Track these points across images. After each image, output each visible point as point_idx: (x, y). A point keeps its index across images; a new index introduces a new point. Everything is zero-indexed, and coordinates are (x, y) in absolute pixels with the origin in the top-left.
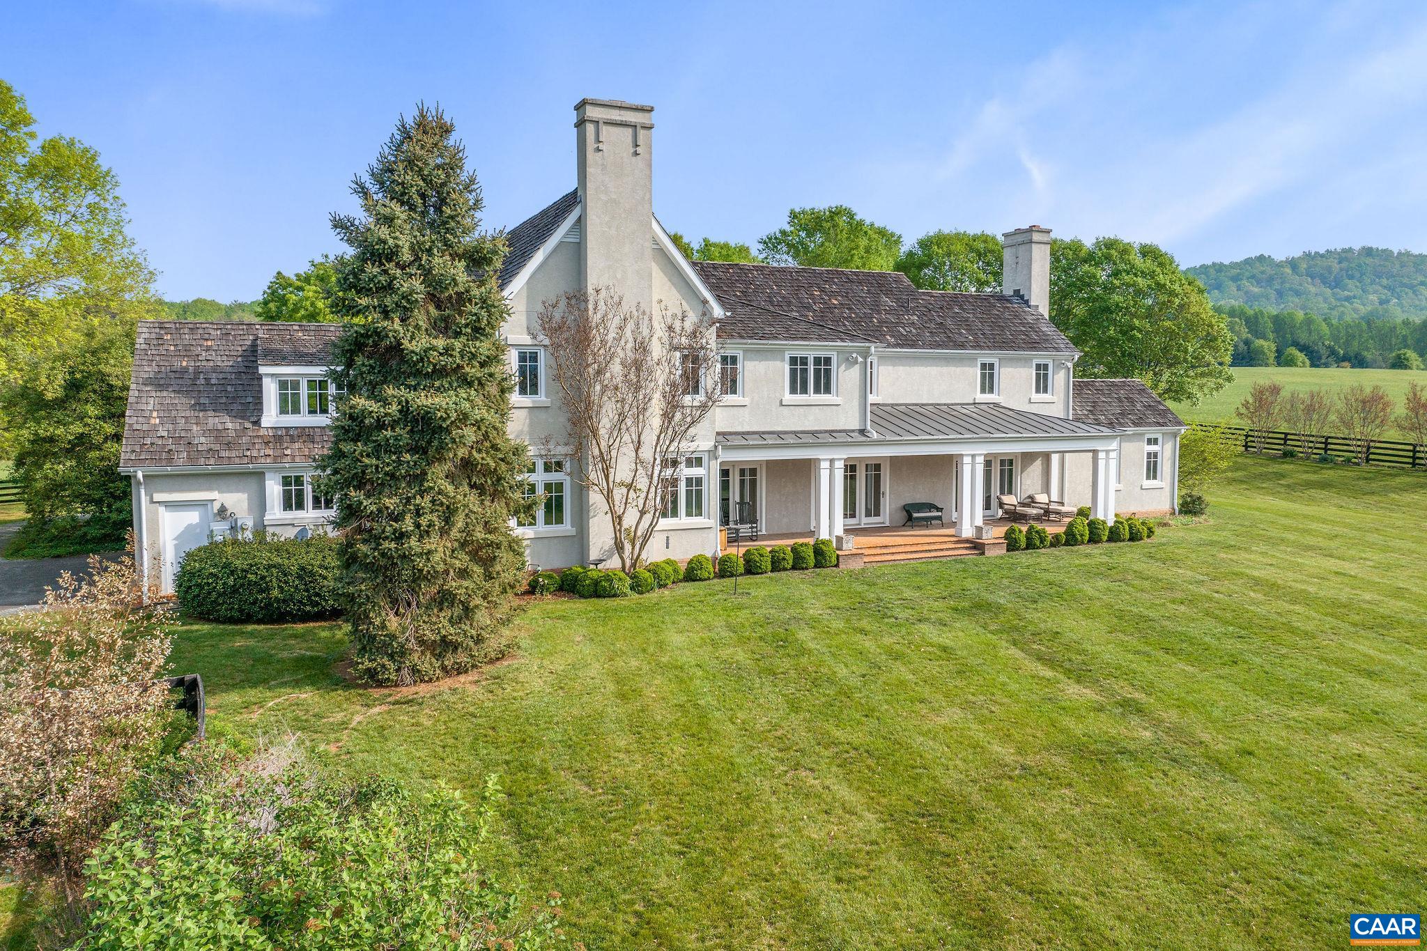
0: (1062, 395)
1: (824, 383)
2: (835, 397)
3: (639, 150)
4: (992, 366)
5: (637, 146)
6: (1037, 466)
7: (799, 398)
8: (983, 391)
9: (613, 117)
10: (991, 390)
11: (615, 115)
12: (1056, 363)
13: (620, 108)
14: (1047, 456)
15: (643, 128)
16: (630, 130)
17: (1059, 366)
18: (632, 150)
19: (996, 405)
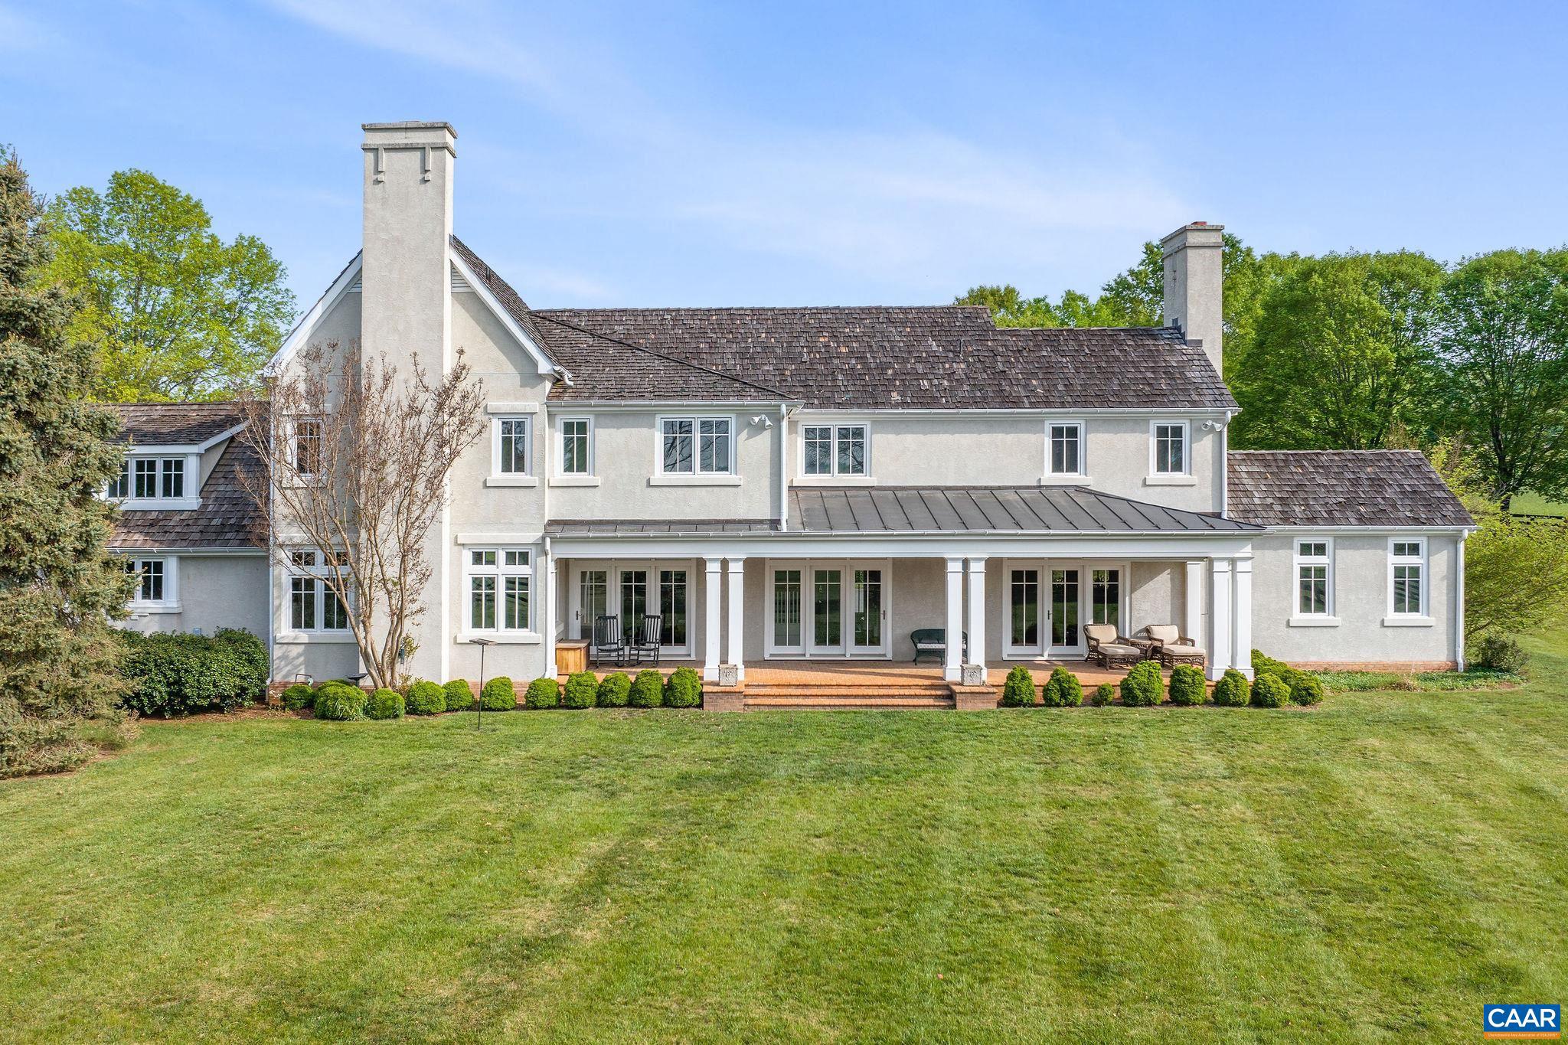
0: (1209, 474)
1: (718, 456)
2: (733, 476)
3: (428, 176)
4: (1073, 432)
5: (426, 171)
6: (1163, 582)
7: (678, 477)
8: (1057, 466)
9: (397, 142)
10: (1073, 467)
11: (400, 139)
12: (1196, 424)
13: (406, 129)
14: (1179, 567)
15: (435, 148)
16: (418, 154)
17: (1199, 431)
18: (420, 177)
19: (1080, 489)
